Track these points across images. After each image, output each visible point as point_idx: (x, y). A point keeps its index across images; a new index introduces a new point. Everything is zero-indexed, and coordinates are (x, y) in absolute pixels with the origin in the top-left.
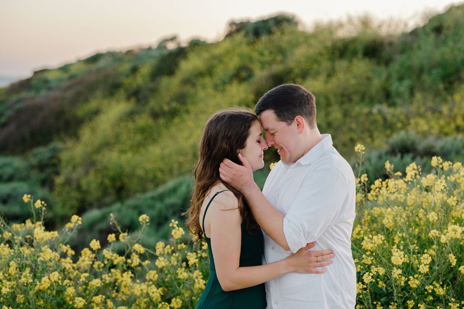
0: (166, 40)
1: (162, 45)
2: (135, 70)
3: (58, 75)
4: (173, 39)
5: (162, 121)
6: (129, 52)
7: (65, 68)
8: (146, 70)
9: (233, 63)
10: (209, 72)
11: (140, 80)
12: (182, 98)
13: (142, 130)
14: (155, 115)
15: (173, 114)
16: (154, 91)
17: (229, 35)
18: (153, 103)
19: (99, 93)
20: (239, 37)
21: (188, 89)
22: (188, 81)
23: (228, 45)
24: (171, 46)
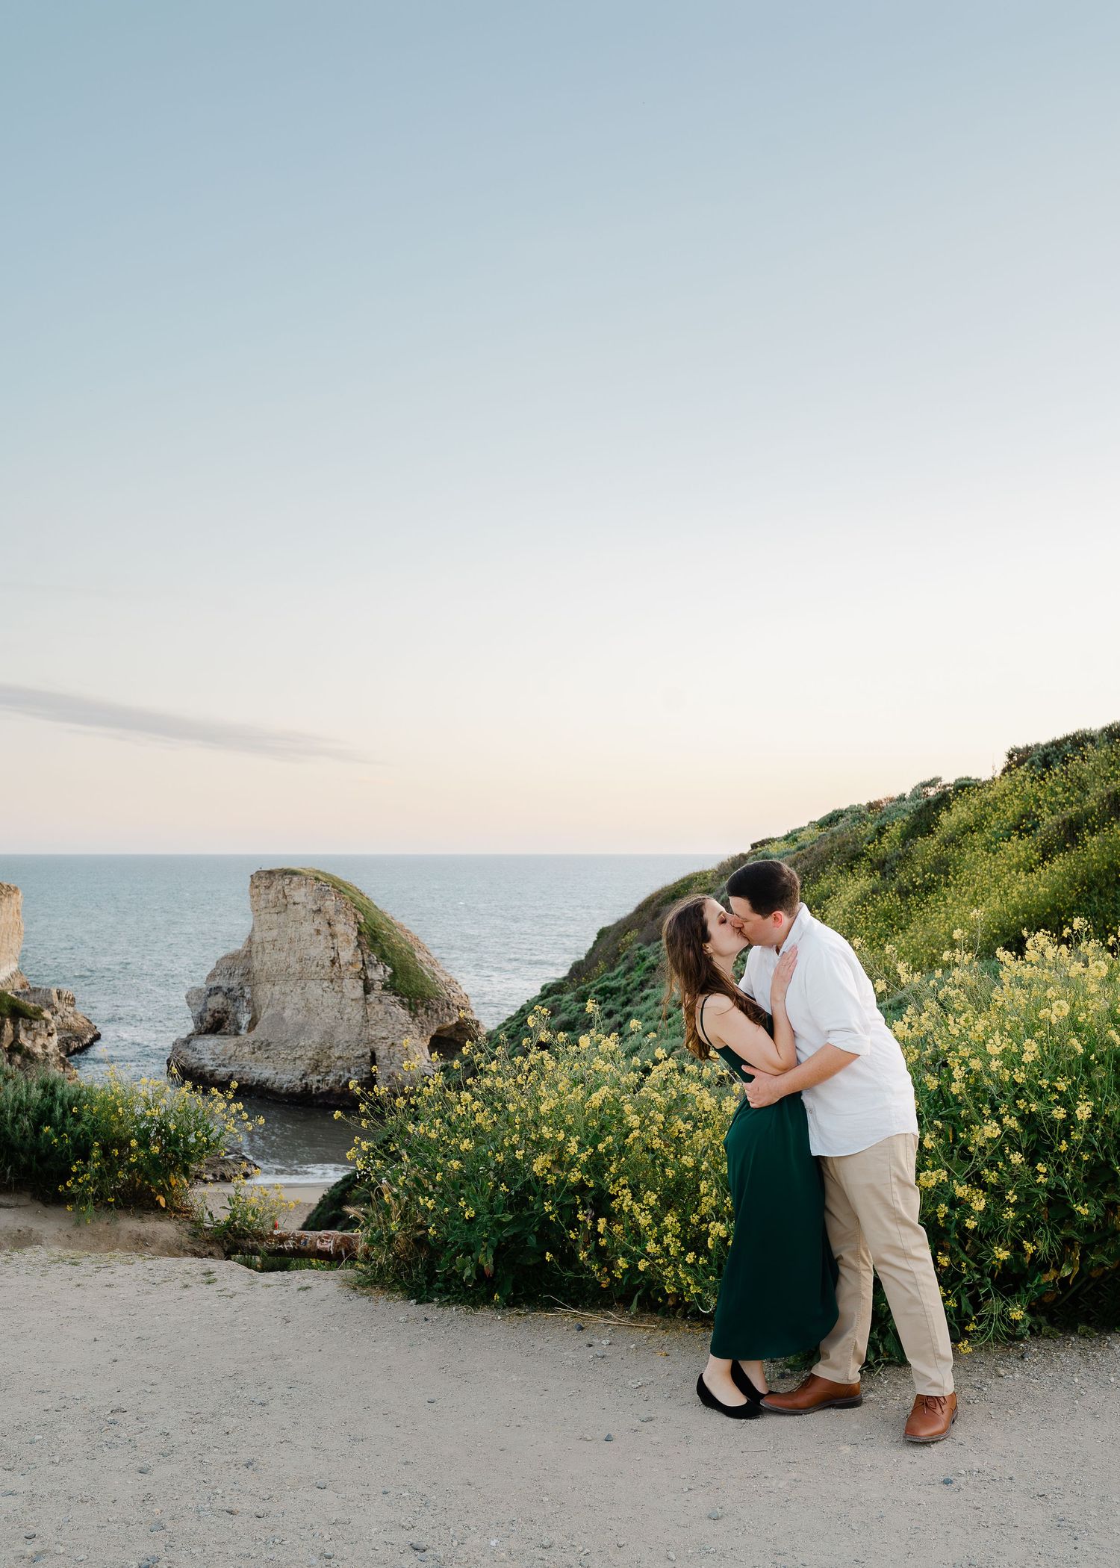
0: (925, 785)
1: (916, 795)
2: (881, 831)
3: (783, 846)
4: (932, 783)
5: (912, 900)
6: (871, 806)
7: (791, 837)
8: (895, 831)
9: (1015, 807)
10: (978, 826)
11: (886, 847)
12: (942, 866)
13: (887, 915)
14: (904, 893)
15: (929, 888)
16: (905, 858)
17: (1008, 769)
18: (902, 877)
19: (833, 868)
20: (1021, 772)
21: (952, 852)
22: (950, 841)
23: (1006, 784)
24: (932, 792)
